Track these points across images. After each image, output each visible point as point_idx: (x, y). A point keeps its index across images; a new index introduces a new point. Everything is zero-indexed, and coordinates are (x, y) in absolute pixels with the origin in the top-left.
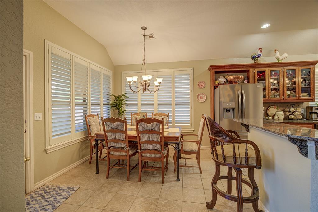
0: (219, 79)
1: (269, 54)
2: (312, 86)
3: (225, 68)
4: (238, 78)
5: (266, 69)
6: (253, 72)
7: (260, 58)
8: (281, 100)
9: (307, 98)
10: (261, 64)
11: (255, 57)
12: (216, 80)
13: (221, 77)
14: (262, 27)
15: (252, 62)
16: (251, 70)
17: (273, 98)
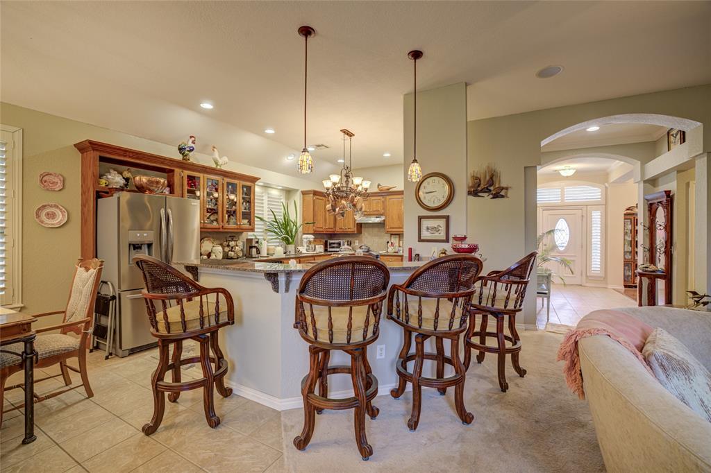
0: (109, 177)
1: (204, 149)
2: (252, 210)
3: (125, 156)
4: (158, 183)
5: (201, 175)
6: (180, 175)
7: (192, 153)
8: (219, 228)
9: (247, 226)
10: (193, 165)
11: (185, 149)
12: (101, 176)
13: (112, 171)
14: (201, 105)
15: (179, 157)
16: (177, 171)
17: (209, 226)
